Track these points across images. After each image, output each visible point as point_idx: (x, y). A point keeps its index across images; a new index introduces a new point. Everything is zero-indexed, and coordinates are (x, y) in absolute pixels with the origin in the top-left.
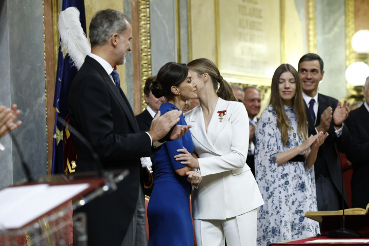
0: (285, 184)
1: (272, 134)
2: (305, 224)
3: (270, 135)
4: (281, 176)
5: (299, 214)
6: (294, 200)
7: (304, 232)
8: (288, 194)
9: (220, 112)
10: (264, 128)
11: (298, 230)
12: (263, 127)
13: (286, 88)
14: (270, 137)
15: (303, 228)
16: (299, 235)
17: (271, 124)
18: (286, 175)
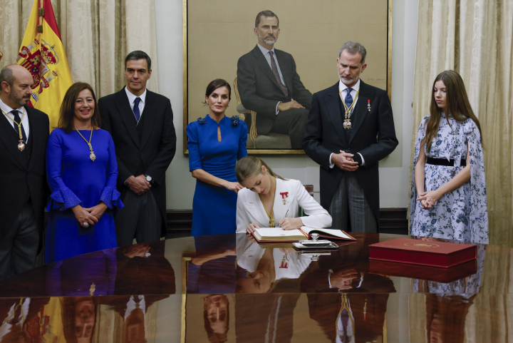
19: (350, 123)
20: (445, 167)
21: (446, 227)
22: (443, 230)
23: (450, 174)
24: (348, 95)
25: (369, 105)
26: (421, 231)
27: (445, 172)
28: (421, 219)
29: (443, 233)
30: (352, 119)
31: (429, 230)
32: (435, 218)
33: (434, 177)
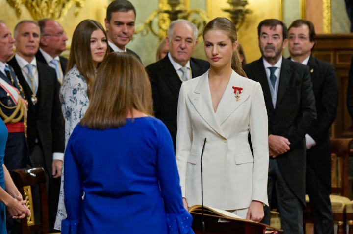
1: (84, 102)
3: (82, 103)
9: (235, 89)
10: (75, 95)
12: (74, 93)
14: (82, 105)
17: (82, 91)
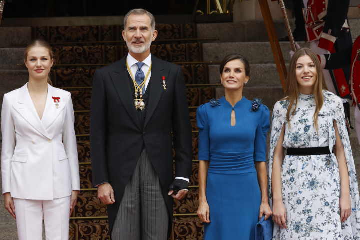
0: (290, 181)
2: (313, 225)
4: (288, 171)
5: (307, 214)
6: (301, 199)
7: (312, 234)
8: (292, 191)
9: (54, 98)
11: (305, 231)
13: (305, 73)
15: (311, 229)
16: (307, 237)
18: (293, 171)
19: (143, 104)
20: (318, 156)
21: (324, 224)
22: (322, 228)
23: (325, 163)
24: (140, 70)
25: (164, 83)
26: (294, 232)
27: (320, 161)
28: (293, 218)
29: (322, 231)
30: (146, 99)
31: (304, 229)
32: (311, 215)
33: (305, 169)
